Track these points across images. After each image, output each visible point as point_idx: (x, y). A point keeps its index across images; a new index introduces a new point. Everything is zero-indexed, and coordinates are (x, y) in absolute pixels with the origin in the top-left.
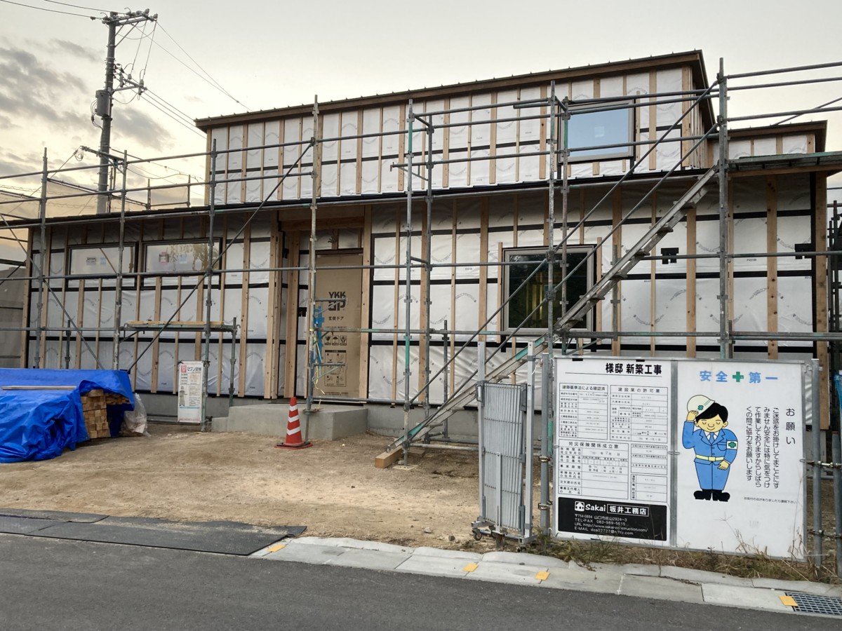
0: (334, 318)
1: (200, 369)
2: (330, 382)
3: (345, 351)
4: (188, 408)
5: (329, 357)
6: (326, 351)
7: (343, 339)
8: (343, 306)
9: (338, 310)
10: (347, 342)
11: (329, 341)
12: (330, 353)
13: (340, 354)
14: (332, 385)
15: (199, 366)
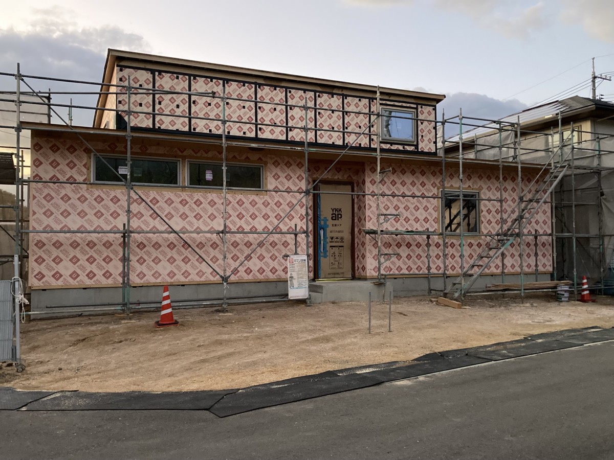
0: (336, 225)
1: (305, 260)
2: (334, 266)
3: (343, 246)
4: (297, 288)
5: (333, 251)
6: (331, 247)
7: (342, 238)
8: (341, 217)
9: (338, 220)
10: (344, 240)
11: (333, 240)
12: (333, 248)
13: (340, 248)
14: (334, 268)
15: (304, 258)
